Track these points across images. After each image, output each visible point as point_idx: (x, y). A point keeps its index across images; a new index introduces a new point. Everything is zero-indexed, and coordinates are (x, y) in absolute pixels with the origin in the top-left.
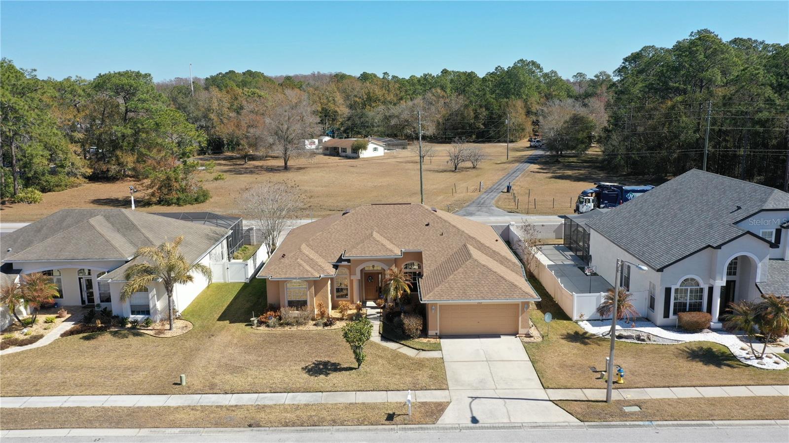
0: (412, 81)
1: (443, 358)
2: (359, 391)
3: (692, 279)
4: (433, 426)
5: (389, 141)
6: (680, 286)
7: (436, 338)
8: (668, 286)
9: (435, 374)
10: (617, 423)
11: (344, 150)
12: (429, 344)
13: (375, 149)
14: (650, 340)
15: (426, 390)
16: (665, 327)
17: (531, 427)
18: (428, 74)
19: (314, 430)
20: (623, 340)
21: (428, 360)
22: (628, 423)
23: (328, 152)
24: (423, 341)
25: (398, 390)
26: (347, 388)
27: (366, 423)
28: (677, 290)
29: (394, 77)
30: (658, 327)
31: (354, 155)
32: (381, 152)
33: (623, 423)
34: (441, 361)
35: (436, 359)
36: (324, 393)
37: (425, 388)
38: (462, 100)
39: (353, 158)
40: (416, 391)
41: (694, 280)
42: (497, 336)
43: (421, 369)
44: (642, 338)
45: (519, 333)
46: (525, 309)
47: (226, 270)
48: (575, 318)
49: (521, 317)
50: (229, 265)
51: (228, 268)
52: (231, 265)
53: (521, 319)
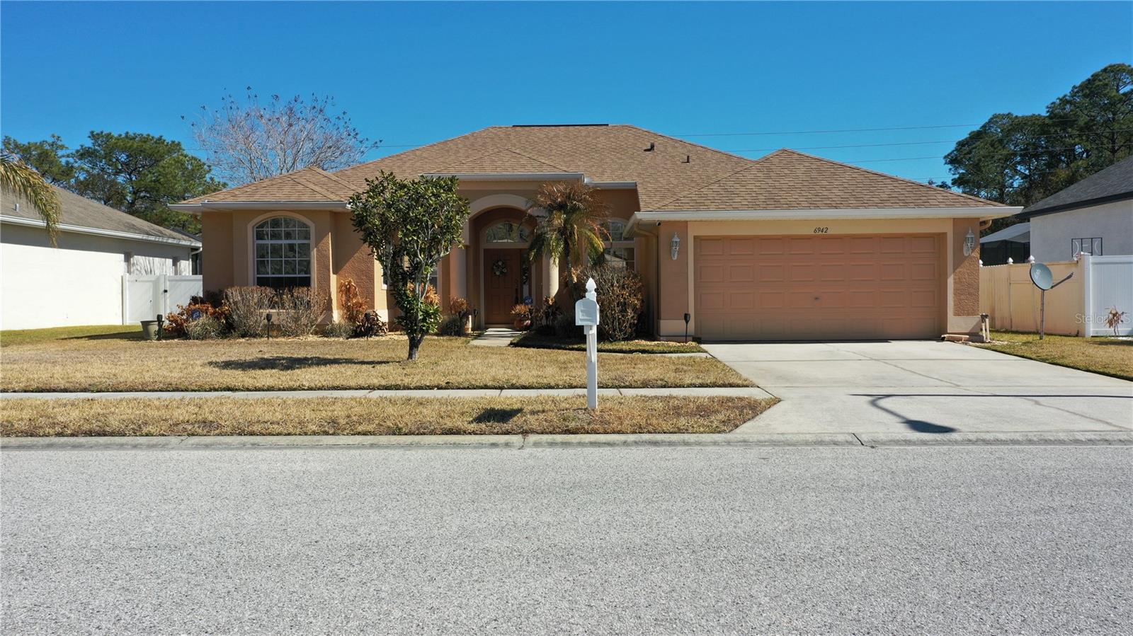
1: (713, 358)
2: (387, 388)
7: (686, 342)
12: (661, 346)
15: (664, 387)
21: (662, 357)
24: (644, 343)
34: (710, 360)
35: (691, 357)
37: (660, 383)
40: (621, 389)
42: (877, 340)
45: (948, 331)
46: (965, 249)
47: (161, 296)
48: (1091, 329)
49: (952, 276)
50: (168, 283)
51: (166, 291)
52: (174, 282)
53: (955, 283)
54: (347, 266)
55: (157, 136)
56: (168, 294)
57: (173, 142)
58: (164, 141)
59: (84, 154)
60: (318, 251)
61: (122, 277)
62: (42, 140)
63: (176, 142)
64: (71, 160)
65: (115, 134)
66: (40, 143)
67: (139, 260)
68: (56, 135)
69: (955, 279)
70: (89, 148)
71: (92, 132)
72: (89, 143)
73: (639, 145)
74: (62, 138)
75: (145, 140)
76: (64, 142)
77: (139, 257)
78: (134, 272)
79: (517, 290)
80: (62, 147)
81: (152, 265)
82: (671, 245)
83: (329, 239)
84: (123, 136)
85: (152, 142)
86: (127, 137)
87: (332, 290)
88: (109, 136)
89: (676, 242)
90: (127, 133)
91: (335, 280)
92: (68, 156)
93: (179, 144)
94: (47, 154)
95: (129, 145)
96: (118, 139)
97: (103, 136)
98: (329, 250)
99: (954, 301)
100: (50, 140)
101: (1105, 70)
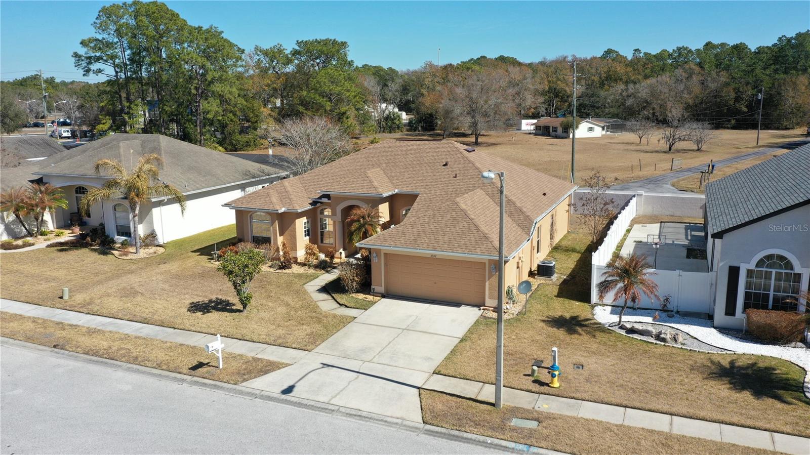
0: (661, 57)
1: (355, 318)
3: (782, 258)
4: (234, 386)
5: (614, 121)
6: (757, 266)
8: (735, 264)
10: (474, 437)
11: (555, 130)
12: (360, 301)
13: (591, 129)
14: (676, 341)
15: (284, 347)
16: (724, 330)
17: (347, 414)
18: (683, 47)
19: (106, 363)
20: (635, 336)
22: (489, 440)
23: (540, 132)
24: (359, 297)
26: (203, 329)
27: (164, 367)
28: (750, 273)
29: (646, 54)
30: (715, 328)
31: (565, 135)
32: (598, 132)
33: (481, 438)
34: (350, 320)
35: (346, 317)
36: (176, 330)
38: (724, 77)
39: (562, 138)
41: (785, 258)
42: (458, 305)
43: (312, 324)
44: (662, 336)
45: (485, 305)
46: (492, 271)
49: (488, 282)
53: (489, 285)
59: (295, 53)
60: (273, 228)
62: (273, 46)
64: (289, 56)
68: (279, 43)
70: (297, 50)
71: (297, 41)
72: (296, 47)
74: (283, 45)
76: (285, 47)
77: (250, 188)
83: (276, 223)
88: (307, 42)
91: (281, 239)
92: (287, 54)
96: (312, 43)
97: (303, 43)
98: (277, 228)
99: (489, 293)
100: (277, 47)
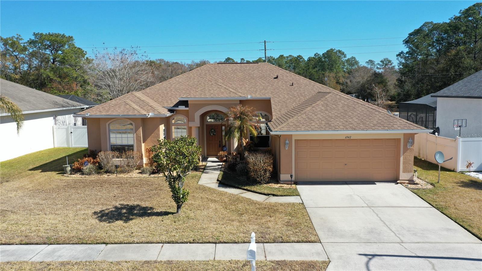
1: (303, 203)
2: (169, 243)
7: (291, 184)
9: (294, 221)
12: (281, 189)
15: (282, 242)
21: (281, 205)
24: (274, 186)
25: (236, 243)
26: (150, 239)
34: (301, 207)
35: (293, 204)
36: (109, 246)
37: (280, 240)
40: (265, 244)
42: (372, 182)
43: (272, 215)
45: (400, 179)
46: (408, 145)
47: (70, 135)
48: (460, 169)
49: (402, 157)
50: (72, 129)
51: (71, 133)
52: (75, 129)
53: (403, 159)
54: (149, 140)
55: (62, 34)
56: (72, 134)
57: (69, 36)
58: (65, 36)
59: (31, 42)
60: (136, 134)
61: (53, 127)
62: (12, 36)
63: (71, 36)
64: (26, 45)
65: (44, 34)
66: (12, 37)
67: (60, 118)
68: (19, 34)
69: (403, 158)
70: (33, 40)
71: (34, 33)
72: (33, 38)
73: (272, 75)
74: (21, 36)
75: (57, 36)
76: (22, 37)
77: (60, 116)
78: (57, 124)
79: (220, 142)
80: (21, 39)
81: (65, 119)
82: (285, 144)
83: (141, 130)
84: (48, 34)
85: (60, 37)
86: (49, 34)
87: (142, 151)
88: (42, 34)
89: (287, 143)
90: (49, 33)
91: (144, 146)
92: (24, 43)
93: (72, 37)
94: (15, 43)
95: (50, 39)
96: (46, 36)
97: (39, 35)
98: (141, 134)
99: (403, 167)
100: (16, 36)
101: (474, 5)
